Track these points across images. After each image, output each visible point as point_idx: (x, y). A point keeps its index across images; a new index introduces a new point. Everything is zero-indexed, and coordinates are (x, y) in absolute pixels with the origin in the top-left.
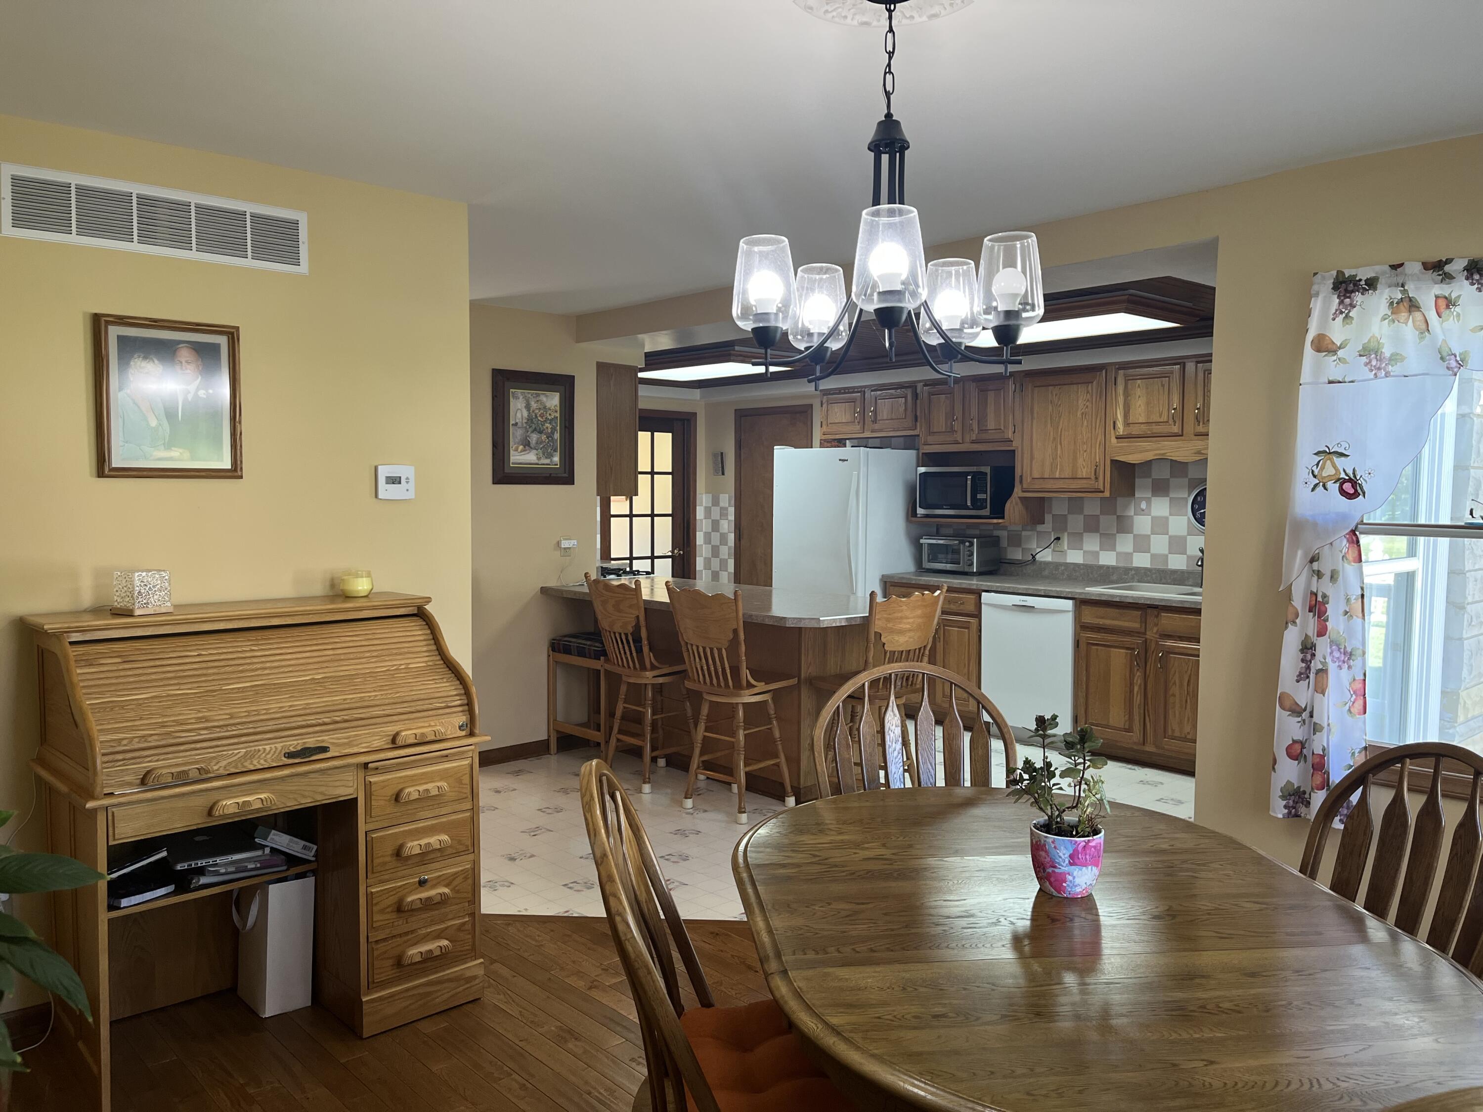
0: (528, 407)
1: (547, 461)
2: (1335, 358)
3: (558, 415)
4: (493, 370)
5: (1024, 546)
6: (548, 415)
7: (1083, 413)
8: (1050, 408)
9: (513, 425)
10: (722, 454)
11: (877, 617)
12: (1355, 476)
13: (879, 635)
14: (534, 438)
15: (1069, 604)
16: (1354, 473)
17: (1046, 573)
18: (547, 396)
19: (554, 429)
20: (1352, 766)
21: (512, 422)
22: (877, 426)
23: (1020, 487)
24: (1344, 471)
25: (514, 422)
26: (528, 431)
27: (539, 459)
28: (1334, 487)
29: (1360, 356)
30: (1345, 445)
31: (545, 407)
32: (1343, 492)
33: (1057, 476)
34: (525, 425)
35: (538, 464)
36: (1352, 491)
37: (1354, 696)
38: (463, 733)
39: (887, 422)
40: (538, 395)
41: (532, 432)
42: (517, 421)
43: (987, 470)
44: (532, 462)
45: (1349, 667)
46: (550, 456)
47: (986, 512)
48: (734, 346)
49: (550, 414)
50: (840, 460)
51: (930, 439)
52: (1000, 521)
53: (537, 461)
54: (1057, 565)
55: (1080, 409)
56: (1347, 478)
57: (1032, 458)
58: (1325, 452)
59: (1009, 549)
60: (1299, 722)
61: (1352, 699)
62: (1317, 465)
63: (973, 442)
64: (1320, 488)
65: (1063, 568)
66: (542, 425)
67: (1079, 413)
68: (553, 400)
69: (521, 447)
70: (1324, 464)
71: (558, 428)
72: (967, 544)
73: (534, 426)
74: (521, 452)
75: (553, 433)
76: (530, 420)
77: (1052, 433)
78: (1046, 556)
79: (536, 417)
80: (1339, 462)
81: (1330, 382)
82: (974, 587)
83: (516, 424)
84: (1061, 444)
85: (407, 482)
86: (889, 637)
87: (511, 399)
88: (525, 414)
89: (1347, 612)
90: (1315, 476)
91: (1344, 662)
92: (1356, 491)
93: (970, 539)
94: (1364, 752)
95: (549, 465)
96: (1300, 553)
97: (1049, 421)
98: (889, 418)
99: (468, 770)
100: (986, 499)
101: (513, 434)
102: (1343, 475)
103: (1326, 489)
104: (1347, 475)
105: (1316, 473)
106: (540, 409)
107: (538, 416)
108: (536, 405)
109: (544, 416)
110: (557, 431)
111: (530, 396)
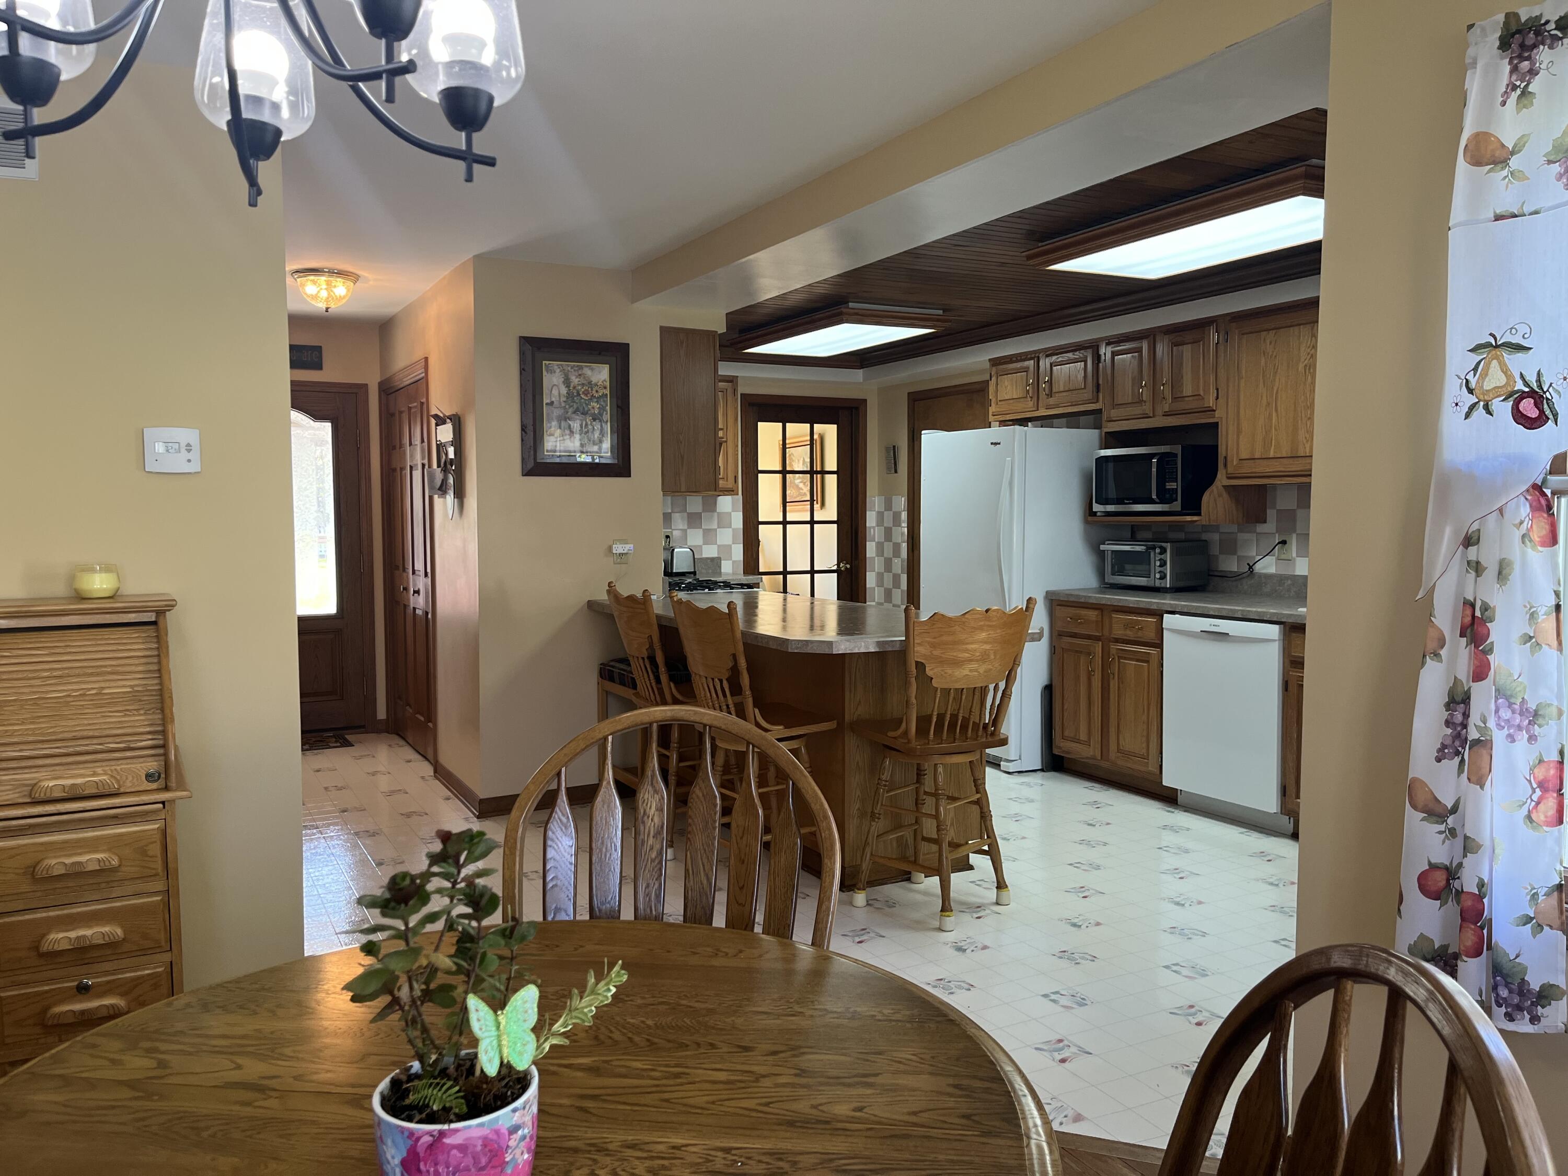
0: (567, 382)
1: (595, 448)
2: (1505, 173)
3: (608, 392)
4: (521, 338)
5: (1240, 553)
6: (594, 392)
7: (1306, 366)
8: (1263, 361)
9: (547, 404)
10: (894, 447)
11: (916, 641)
12: (1540, 387)
13: (920, 666)
14: (576, 419)
15: (1273, 631)
16: (1539, 381)
17: (1267, 589)
18: (592, 369)
19: (602, 409)
20: (1532, 919)
21: (546, 400)
22: (1052, 401)
23: (1224, 471)
24: (1522, 376)
25: (548, 401)
26: (567, 412)
27: (582, 445)
28: (1503, 409)
29: (1550, 162)
30: (1523, 329)
31: (590, 383)
32: (1520, 417)
33: (1272, 455)
34: (563, 404)
36: (1533, 413)
37: (1538, 792)
38: (154, 786)
39: (1064, 394)
40: (581, 368)
41: (574, 412)
42: (553, 399)
43: (1178, 449)
44: (573, 450)
45: (1532, 738)
46: (597, 442)
47: (1177, 506)
48: (848, 302)
49: (597, 391)
50: (992, 444)
51: (1114, 413)
52: (1195, 518)
53: (580, 449)
54: (1281, 579)
55: (1302, 360)
56: (1527, 390)
57: (1239, 432)
58: (1487, 345)
59: (1222, 557)
60: (1440, 833)
61: (1535, 797)
62: (1475, 369)
63: (1166, 414)
64: (1480, 410)
65: (1289, 582)
66: (587, 405)
67: (1301, 366)
68: (601, 374)
69: (559, 431)
70: (1487, 367)
71: (608, 408)
72: (1158, 550)
73: (575, 406)
74: (559, 437)
75: (601, 414)
76: (570, 396)
77: (1264, 398)
78: (1267, 566)
79: (578, 394)
80: (1515, 362)
81: (1498, 218)
82: (1154, 607)
83: (552, 403)
84: (1276, 410)
85: (189, 451)
86: (936, 670)
87: (545, 373)
88: (564, 391)
89: (1531, 638)
90: (1471, 391)
91: (1519, 728)
92: (1542, 412)
93: (1163, 544)
94: (1556, 893)
95: (597, 453)
96: (1448, 531)
97: (1261, 381)
98: (1067, 389)
99: (157, 837)
100: (1177, 489)
101: (548, 414)
102: (1520, 386)
103: (1489, 412)
104: (1526, 384)
105: (1473, 385)
106: (583, 385)
107: (581, 393)
108: (578, 380)
109: (589, 393)
110: (607, 411)
111: (569, 368)
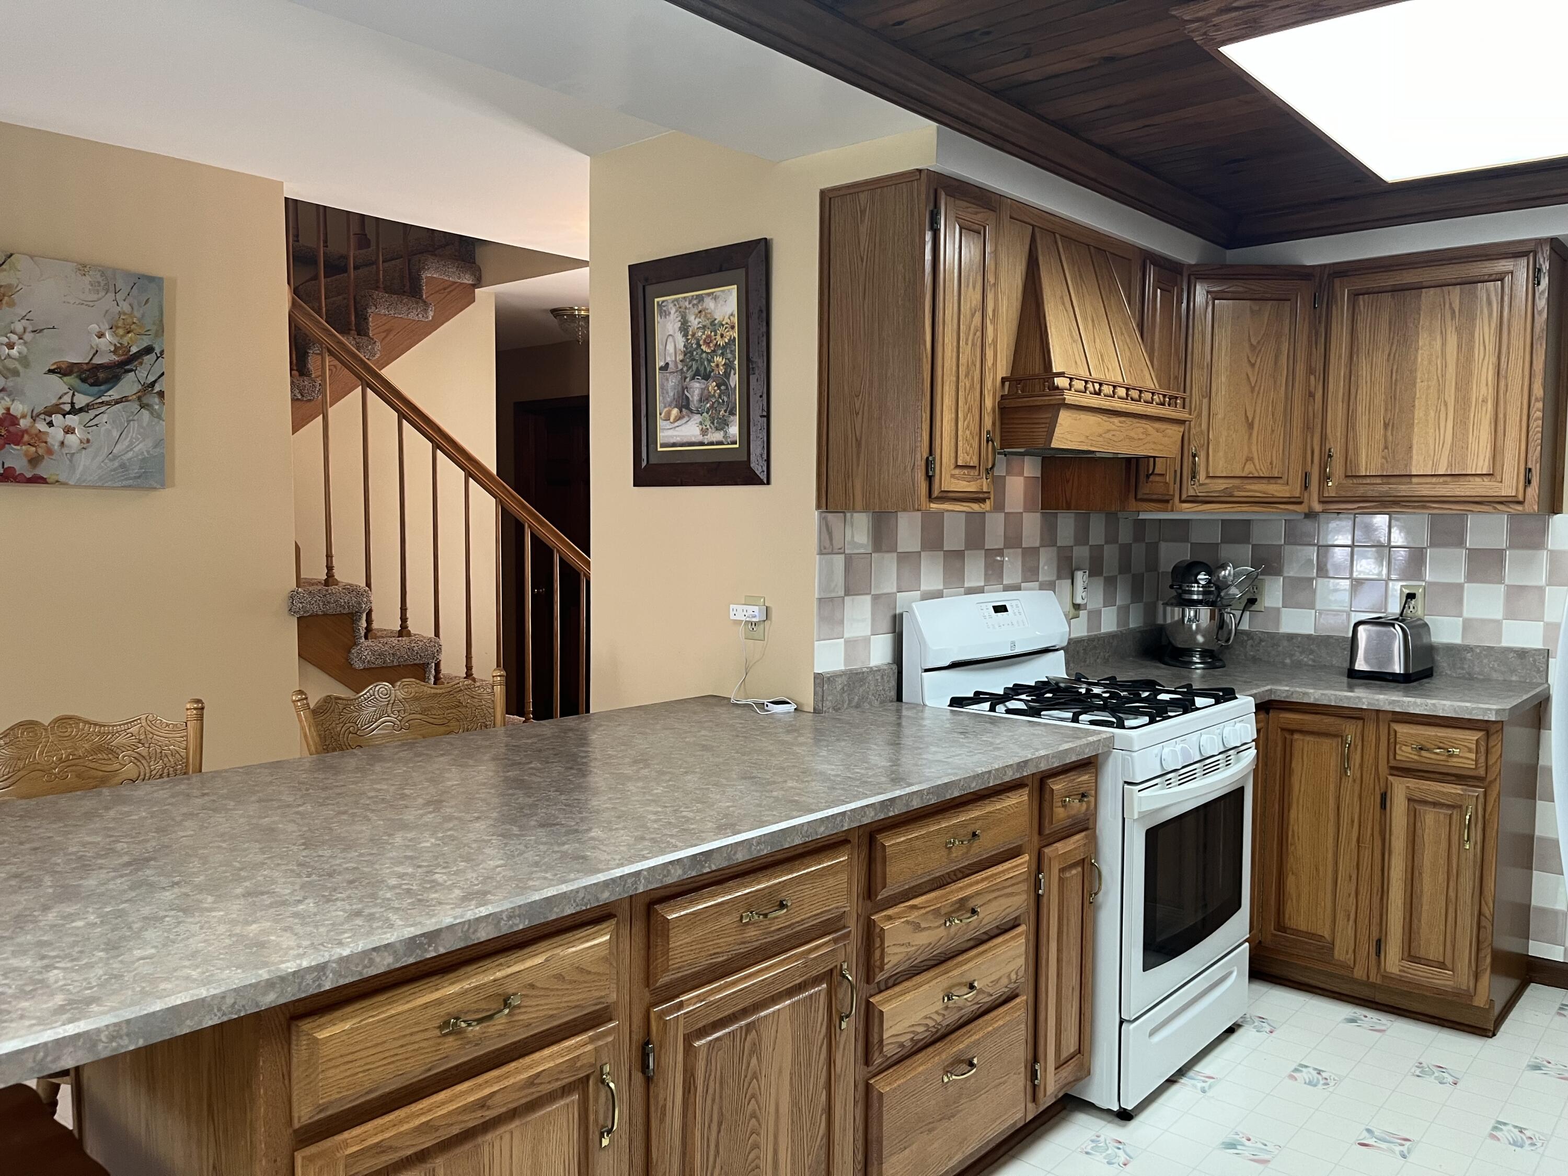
0: (685, 327)
1: (718, 436)
3: (735, 334)
4: (631, 266)
6: (718, 337)
9: (661, 369)
14: (696, 388)
18: (715, 299)
19: (728, 366)
21: (660, 363)
25: (662, 364)
26: (686, 378)
27: (704, 432)
31: (713, 323)
34: (680, 367)
35: (702, 444)
40: (701, 299)
41: (693, 378)
42: (668, 359)
44: (693, 440)
46: (722, 425)
49: (722, 336)
53: (700, 438)
66: (709, 361)
68: (726, 304)
69: (675, 411)
71: (736, 362)
73: (694, 367)
74: (677, 420)
75: (727, 375)
76: (688, 352)
79: (699, 346)
83: (665, 367)
87: (658, 318)
88: (680, 342)
95: (721, 443)
101: (662, 387)
106: (704, 327)
107: (701, 342)
108: (698, 320)
109: (711, 341)
110: (734, 369)
111: (687, 303)
